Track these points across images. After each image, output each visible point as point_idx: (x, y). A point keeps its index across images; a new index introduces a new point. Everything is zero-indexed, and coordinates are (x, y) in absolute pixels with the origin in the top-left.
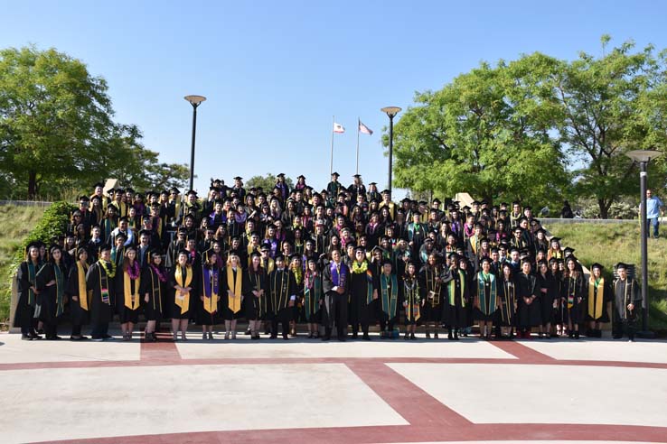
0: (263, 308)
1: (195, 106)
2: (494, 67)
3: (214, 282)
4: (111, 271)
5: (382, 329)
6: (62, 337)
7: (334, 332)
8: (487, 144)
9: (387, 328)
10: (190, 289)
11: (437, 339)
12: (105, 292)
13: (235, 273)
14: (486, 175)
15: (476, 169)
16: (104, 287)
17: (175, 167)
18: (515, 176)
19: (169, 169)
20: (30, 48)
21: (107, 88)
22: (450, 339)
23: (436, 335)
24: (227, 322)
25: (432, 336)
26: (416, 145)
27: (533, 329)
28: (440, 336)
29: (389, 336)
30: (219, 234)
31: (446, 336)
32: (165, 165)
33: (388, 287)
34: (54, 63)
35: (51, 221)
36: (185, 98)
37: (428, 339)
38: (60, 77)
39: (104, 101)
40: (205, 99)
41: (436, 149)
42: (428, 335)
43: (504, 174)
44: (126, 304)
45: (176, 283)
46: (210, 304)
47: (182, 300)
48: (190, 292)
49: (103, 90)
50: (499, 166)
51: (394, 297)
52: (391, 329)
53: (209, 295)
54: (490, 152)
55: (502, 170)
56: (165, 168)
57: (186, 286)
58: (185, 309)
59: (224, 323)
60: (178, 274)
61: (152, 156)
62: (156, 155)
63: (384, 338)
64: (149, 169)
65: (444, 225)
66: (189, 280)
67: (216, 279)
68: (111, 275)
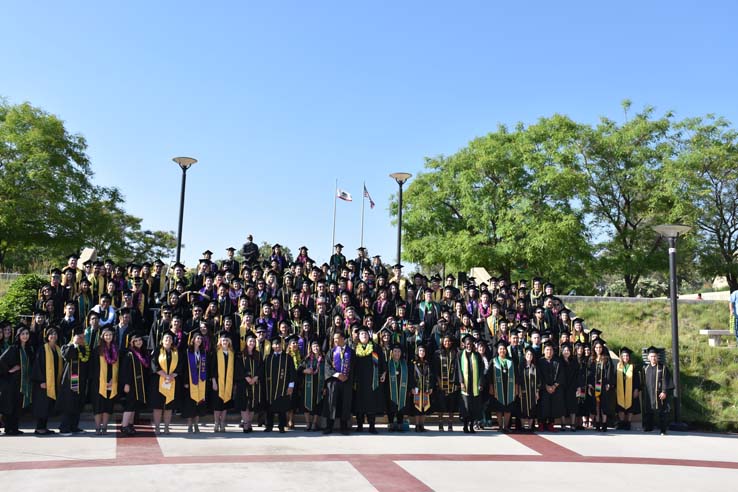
0: (257, 398)
1: (185, 169)
2: (512, 131)
3: (202, 367)
4: (84, 355)
5: (390, 421)
6: (25, 431)
7: (337, 424)
8: (505, 214)
9: (395, 419)
10: (175, 375)
11: (451, 433)
12: (74, 378)
13: (226, 357)
14: (504, 248)
15: (494, 241)
16: (75, 373)
17: (159, 235)
18: (534, 250)
19: (153, 237)
21: (86, 146)
22: (466, 432)
23: (450, 428)
24: (216, 413)
25: (446, 428)
26: (426, 216)
27: (556, 420)
28: (455, 428)
29: (397, 429)
30: (210, 312)
31: (460, 428)
32: (149, 232)
33: (397, 373)
34: (27, 118)
35: (17, 297)
36: (174, 160)
37: (441, 433)
38: (34, 134)
39: (82, 161)
40: (196, 161)
41: (449, 219)
42: (441, 428)
43: (523, 248)
44: (101, 392)
45: (160, 368)
46: (198, 392)
47: (167, 388)
48: (176, 378)
49: (81, 148)
50: (518, 238)
51: (404, 385)
52: (400, 421)
53: (196, 382)
54: (508, 224)
55: (522, 243)
56: (149, 236)
57: (171, 370)
58: (170, 397)
60: (162, 358)
61: (134, 222)
62: (139, 221)
63: (393, 431)
64: (130, 236)
65: (458, 304)
66: (174, 365)
67: (204, 364)
68: (83, 360)
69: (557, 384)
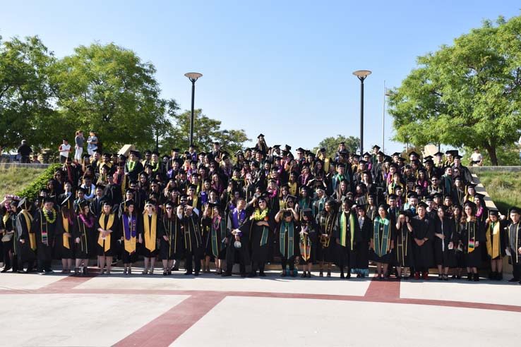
0: (172, 250)
1: (193, 81)
3: (133, 227)
5: (284, 268)
8: (480, 98)
9: (288, 266)
10: (111, 231)
11: (329, 278)
12: (44, 234)
14: (479, 128)
15: (471, 122)
16: (44, 231)
17: (233, 133)
19: (228, 134)
20: (95, 44)
21: (155, 71)
22: (342, 278)
23: (329, 274)
24: (146, 259)
25: (325, 274)
28: (333, 275)
29: (290, 274)
31: (338, 275)
32: (226, 131)
33: (286, 230)
34: (111, 54)
35: (42, 180)
37: (321, 278)
38: (112, 65)
39: (153, 82)
40: (202, 75)
42: (321, 274)
43: (497, 126)
44: (65, 245)
45: (100, 227)
46: (130, 246)
47: (105, 240)
48: (111, 233)
49: (152, 72)
51: (291, 239)
52: (292, 268)
53: (128, 238)
54: (482, 106)
55: (495, 122)
56: (226, 134)
57: (107, 228)
58: (107, 248)
59: (144, 260)
60: (101, 221)
61: (215, 124)
62: (219, 123)
64: (213, 134)
65: (365, 175)
66: (110, 224)
67: (134, 225)
68: (51, 222)
69: (426, 239)
